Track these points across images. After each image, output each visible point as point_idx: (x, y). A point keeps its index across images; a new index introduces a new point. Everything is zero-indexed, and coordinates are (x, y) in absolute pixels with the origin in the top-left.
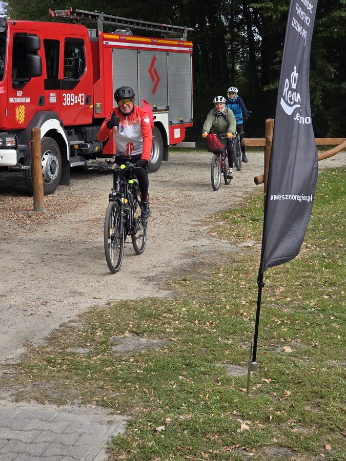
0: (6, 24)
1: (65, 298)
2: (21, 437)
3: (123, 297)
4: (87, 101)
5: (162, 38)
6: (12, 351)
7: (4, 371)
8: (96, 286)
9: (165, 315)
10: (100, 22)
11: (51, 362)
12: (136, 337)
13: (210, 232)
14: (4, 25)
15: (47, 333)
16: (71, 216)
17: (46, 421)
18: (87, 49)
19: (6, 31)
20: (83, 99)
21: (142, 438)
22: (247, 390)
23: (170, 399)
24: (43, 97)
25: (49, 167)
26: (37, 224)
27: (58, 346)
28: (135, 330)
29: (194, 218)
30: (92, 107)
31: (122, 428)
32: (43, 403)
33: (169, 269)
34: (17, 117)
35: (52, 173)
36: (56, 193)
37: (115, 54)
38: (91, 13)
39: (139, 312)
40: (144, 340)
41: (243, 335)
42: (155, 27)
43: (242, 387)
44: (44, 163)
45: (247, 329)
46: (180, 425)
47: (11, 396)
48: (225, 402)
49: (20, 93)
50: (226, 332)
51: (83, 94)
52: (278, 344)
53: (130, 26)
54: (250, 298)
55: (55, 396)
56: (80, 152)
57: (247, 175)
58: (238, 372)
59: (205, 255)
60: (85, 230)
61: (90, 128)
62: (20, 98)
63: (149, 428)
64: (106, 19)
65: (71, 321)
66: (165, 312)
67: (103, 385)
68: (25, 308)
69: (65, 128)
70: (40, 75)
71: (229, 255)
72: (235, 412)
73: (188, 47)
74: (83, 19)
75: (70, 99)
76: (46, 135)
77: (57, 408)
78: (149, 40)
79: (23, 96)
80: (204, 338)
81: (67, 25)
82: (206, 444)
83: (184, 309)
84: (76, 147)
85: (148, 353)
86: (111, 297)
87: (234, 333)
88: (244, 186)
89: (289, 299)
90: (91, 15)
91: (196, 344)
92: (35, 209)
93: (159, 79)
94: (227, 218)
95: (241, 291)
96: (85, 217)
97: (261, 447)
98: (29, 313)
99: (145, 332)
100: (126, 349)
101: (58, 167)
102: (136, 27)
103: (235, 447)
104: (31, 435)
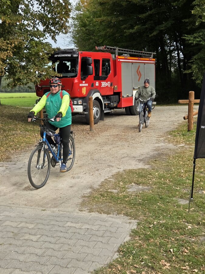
0: (78, 53)
1: (106, 168)
2: (93, 228)
3: (130, 168)
4: (111, 85)
5: (142, 57)
6: (86, 190)
7: (84, 199)
8: (118, 163)
9: (149, 176)
10: (117, 51)
11: (102, 196)
12: (137, 186)
13: (165, 140)
14: (77, 53)
15: (99, 183)
16: (105, 134)
17: (103, 221)
18: (111, 63)
19: (78, 56)
20: (110, 84)
21: (144, 230)
22: (189, 211)
23: (155, 213)
24: (93, 83)
25: (95, 113)
26: (92, 136)
27: (105, 188)
28: (136, 182)
29: (157, 134)
30: (113, 87)
31: (135, 226)
32: (101, 213)
33: (148, 156)
34: (83, 92)
35: (97, 115)
36: (99, 124)
37: (123, 65)
38: (113, 48)
39: (137, 174)
40: (140, 187)
41: (184, 185)
42: (139, 53)
43: (186, 209)
44: (94, 111)
45: (185, 183)
46: (161, 225)
47: (87, 210)
48: (179, 215)
49: (84, 82)
50: (176, 184)
51: (109, 82)
52: (200, 190)
53: (129, 53)
54: (185, 169)
55: (105, 210)
56: (108, 106)
57: (179, 116)
58: (184, 202)
59: (163, 150)
60: (112, 139)
61: (112, 96)
62: (84, 84)
63: (147, 226)
64: (119, 50)
65: (109, 178)
66: (149, 175)
67: (125, 206)
68: (90, 172)
69: (102, 96)
70: (92, 74)
71: (174, 150)
72: (184, 220)
73: (153, 61)
74: (109, 50)
75: (104, 84)
76: (94, 100)
77: (107, 216)
78: (137, 58)
79: (85, 83)
80: (167, 186)
81: (103, 53)
82: (172, 234)
83: (157, 173)
84: (107, 104)
85: (143, 192)
86: (125, 168)
87: (180, 185)
88: (178, 120)
89: (202, 170)
90: (113, 49)
91: (164, 189)
92: (90, 130)
93: (141, 75)
94: (172, 134)
95: (180, 166)
96: (111, 134)
97: (197, 236)
98: (92, 174)
99: (141, 183)
100: (133, 190)
101: (99, 113)
102: (131, 53)
103: (186, 236)
104: (97, 227)
